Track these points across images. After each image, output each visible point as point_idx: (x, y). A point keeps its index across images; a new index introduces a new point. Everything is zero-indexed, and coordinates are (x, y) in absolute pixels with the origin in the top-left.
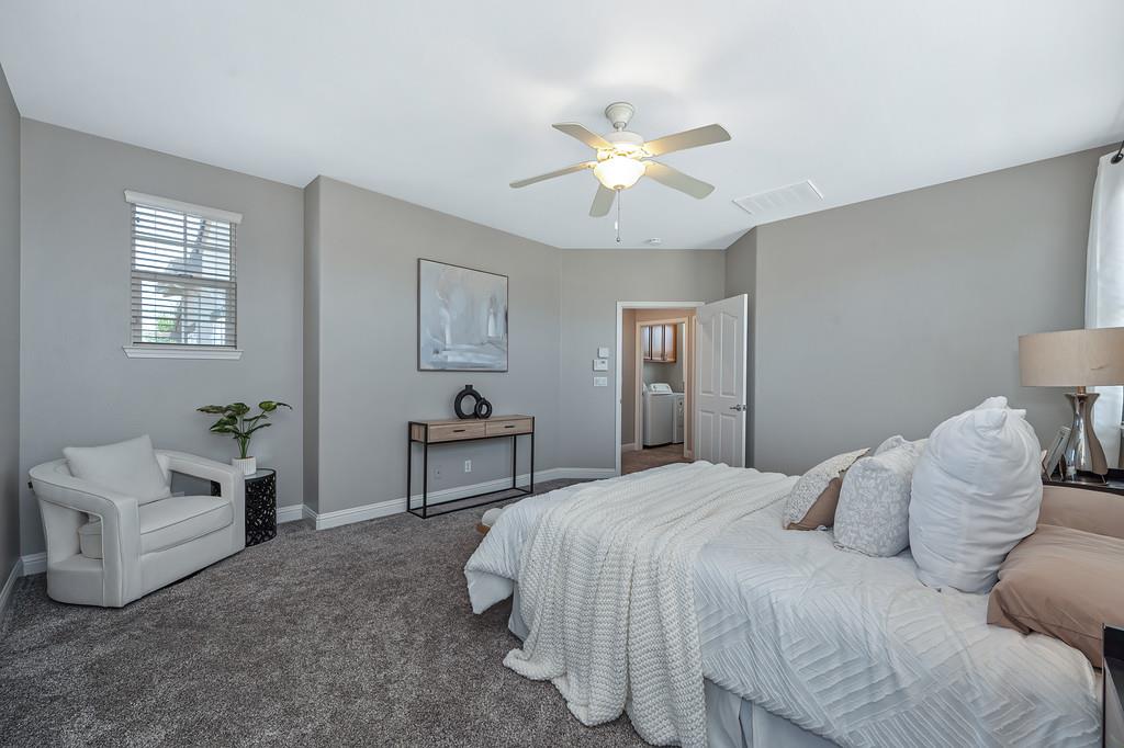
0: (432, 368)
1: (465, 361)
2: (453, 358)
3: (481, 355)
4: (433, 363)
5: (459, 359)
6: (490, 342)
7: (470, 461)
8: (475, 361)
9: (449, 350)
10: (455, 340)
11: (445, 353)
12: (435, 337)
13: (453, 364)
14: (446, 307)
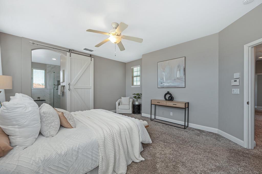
0: (160, 87)
1: (169, 85)
2: (166, 84)
3: (174, 83)
4: (161, 86)
5: (168, 85)
6: (178, 79)
7: (172, 113)
8: (172, 85)
9: (165, 82)
10: (166, 80)
11: (164, 83)
12: (161, 80)
13: (165, 86)
14: (164, 72)
